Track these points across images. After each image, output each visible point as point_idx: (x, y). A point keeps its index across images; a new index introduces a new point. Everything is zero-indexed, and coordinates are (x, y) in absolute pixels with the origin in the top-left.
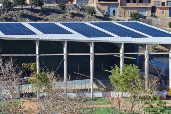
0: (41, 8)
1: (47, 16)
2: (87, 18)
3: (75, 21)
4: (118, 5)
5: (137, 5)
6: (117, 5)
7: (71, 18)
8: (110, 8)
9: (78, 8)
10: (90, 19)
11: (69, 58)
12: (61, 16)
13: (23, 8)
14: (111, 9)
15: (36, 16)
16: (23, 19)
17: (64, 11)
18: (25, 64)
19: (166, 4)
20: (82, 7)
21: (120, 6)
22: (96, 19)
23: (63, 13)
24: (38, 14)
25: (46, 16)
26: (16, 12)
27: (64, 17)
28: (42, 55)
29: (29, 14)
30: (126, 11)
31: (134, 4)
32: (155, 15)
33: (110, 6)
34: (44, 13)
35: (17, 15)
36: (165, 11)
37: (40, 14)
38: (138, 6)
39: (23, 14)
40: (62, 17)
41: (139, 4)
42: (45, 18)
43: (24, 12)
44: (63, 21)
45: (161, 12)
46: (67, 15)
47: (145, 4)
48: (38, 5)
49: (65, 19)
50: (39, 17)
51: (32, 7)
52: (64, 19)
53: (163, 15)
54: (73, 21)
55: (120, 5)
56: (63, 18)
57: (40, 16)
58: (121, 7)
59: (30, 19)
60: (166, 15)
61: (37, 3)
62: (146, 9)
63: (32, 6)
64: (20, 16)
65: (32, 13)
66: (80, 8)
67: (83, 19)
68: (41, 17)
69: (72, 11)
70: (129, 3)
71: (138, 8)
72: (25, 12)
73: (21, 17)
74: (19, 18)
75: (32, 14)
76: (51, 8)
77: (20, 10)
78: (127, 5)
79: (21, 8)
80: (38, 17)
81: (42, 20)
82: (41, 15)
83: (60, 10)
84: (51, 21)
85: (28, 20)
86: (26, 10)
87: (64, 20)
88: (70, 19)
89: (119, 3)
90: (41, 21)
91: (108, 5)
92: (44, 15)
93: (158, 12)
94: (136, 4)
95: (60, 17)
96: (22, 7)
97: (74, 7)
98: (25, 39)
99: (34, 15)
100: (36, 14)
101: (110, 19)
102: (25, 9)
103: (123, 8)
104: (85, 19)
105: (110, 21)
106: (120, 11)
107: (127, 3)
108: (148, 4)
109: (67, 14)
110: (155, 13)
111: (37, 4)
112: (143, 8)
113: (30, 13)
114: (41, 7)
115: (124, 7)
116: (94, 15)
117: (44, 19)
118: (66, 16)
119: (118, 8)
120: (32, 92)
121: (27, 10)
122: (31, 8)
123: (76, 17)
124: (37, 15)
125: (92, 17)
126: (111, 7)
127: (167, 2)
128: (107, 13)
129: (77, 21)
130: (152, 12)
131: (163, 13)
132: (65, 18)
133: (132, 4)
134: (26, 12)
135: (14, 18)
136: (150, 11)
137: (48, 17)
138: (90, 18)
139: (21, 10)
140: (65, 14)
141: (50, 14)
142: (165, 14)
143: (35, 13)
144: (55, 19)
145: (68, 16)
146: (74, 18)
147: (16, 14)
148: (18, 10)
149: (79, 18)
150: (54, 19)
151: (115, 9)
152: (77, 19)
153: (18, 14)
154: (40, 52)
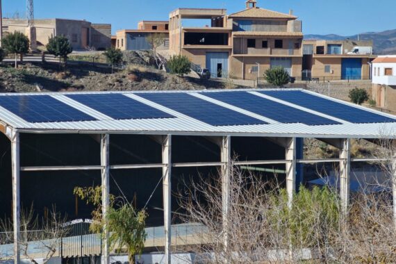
0: (65, 61)
1: (81, 79)
2: (170, 82)
3: (143, 89)
4: (228, 53)
5: (271, 54)
6: (226, 53)
7: (134, 83)
8: (211, 60)
9: (143, 59)
10: (177, 85)
11: (175, 172)
12: (111, 78)
13: (24, 60)
14: (214, 62)
15: (54, 78)
16: (26, 86)
17: (116, 68)
18: (80, 189)
19: (325, 50)
20: (151, 58)
21: (232, 55)
22: (190, 84)
23: (116, 71)
24: (60, 74)
25: (77, 79)
26: (8, 70)
27: (118, 81)
28: (116, 167)
29: (39, 74)
30: (247, 66)
31: (264, 50)
32: (309, 74)
33: (211, 55)
34: (73, 73)
35: (13, 77)
36: (331, 66)
37: (64, 73)
38: (272, 56)
39: (26, 75)
40: (113, 81)
41: (275, 50)
42: (76, 83)
43: (28, 69)
44: (117, 89)
45: (324, 67)
46: (124, 77)
47: (288, 50)
48: (58, 54)
49: (121, 85)
50: (63, 80)
51: (43, 59)
52: (119, 84)
53: (327, 74)
54: (139, 90)
55: (234, 53)
56: (116, 83)
57: (64, 78)
58: (235, 57)
59: (42, 85)
60: (334, 75)
61: (58, 49)
62: (291, 61)
63: (43, 57)
64: (19, 79)
65: (46, 72)
66: (147, 59)
67: (161, 84)
68: (67, 80)
69: (133, 67)
70: (253, 49)
71: (272, 58)
72: (30, 70)
73: (22, 81)
74: (17, 84)
75: (46, 74)
76: (84, 59)
77: (17, 66)
78: (249, 52)
79: (19, 60)
80: (59, 80)
81: (70, 89)
82: (67, 76)
83: (106, 65)
84: (90, 89)
85: (38, 88)
86: (31, 66)
87: (120, 88)
88: (132, 86)
89: (231, 49)
90: (70, 91)
91: (207, 52)
92: (74, 77)
93: (317, 69)
94: (269, 49)
95: (110, 80)
96: (21, 59)
97: (134, 57)
98: (77, 132)
99: (49, 76)
100: (54, 74)
101: (221, 85)
102: (29, 62)
103: (240, 59)
104: (166, 84)
105: (222, 88)
106: (233, 66)
107: (249, 49)
108: (295, 51)
109: (125, 73)
110: (311, 69)
111: (58, 51)
112: (283, 58)
113: (41, 72)
114: (66, 57)
115: (242, 57)
116: (185, 75)
117: (74, 87)
118: (123, 79)
119: (229, 60)
120: (90, 255)
121: (33, 66)
122: (41, 60)
123: (145, 81)
124: (57, 76)
125: (182, 80)
126: (213, 58)
127: (329, 46)
128: (205, 71)
129: (147, 90)
130: (304, 68)
131: (327, 70)
132: (120, 82)
133: (259, 50)
134: (33, 69)
135: (6, 83)
136: (300, 67)
137: (82, 81)
138: (176, 83)
139: (19, 66)
140: (121, 74)
141: (86, 74)
142: (331, 72)
143: (52, 72)
144: (99, 84)
145: (127, 78)
146: (141, 84)
147: (10, 75)
148: (13, 66)
149: (152, 82)
150: (97, 84)
151: (221, 61)
152: (147, 84)
153: (15, 73)
154: (111, 161)
